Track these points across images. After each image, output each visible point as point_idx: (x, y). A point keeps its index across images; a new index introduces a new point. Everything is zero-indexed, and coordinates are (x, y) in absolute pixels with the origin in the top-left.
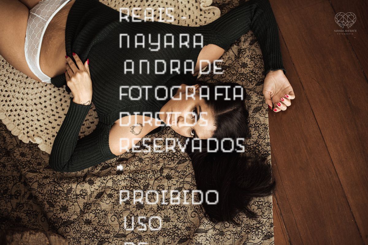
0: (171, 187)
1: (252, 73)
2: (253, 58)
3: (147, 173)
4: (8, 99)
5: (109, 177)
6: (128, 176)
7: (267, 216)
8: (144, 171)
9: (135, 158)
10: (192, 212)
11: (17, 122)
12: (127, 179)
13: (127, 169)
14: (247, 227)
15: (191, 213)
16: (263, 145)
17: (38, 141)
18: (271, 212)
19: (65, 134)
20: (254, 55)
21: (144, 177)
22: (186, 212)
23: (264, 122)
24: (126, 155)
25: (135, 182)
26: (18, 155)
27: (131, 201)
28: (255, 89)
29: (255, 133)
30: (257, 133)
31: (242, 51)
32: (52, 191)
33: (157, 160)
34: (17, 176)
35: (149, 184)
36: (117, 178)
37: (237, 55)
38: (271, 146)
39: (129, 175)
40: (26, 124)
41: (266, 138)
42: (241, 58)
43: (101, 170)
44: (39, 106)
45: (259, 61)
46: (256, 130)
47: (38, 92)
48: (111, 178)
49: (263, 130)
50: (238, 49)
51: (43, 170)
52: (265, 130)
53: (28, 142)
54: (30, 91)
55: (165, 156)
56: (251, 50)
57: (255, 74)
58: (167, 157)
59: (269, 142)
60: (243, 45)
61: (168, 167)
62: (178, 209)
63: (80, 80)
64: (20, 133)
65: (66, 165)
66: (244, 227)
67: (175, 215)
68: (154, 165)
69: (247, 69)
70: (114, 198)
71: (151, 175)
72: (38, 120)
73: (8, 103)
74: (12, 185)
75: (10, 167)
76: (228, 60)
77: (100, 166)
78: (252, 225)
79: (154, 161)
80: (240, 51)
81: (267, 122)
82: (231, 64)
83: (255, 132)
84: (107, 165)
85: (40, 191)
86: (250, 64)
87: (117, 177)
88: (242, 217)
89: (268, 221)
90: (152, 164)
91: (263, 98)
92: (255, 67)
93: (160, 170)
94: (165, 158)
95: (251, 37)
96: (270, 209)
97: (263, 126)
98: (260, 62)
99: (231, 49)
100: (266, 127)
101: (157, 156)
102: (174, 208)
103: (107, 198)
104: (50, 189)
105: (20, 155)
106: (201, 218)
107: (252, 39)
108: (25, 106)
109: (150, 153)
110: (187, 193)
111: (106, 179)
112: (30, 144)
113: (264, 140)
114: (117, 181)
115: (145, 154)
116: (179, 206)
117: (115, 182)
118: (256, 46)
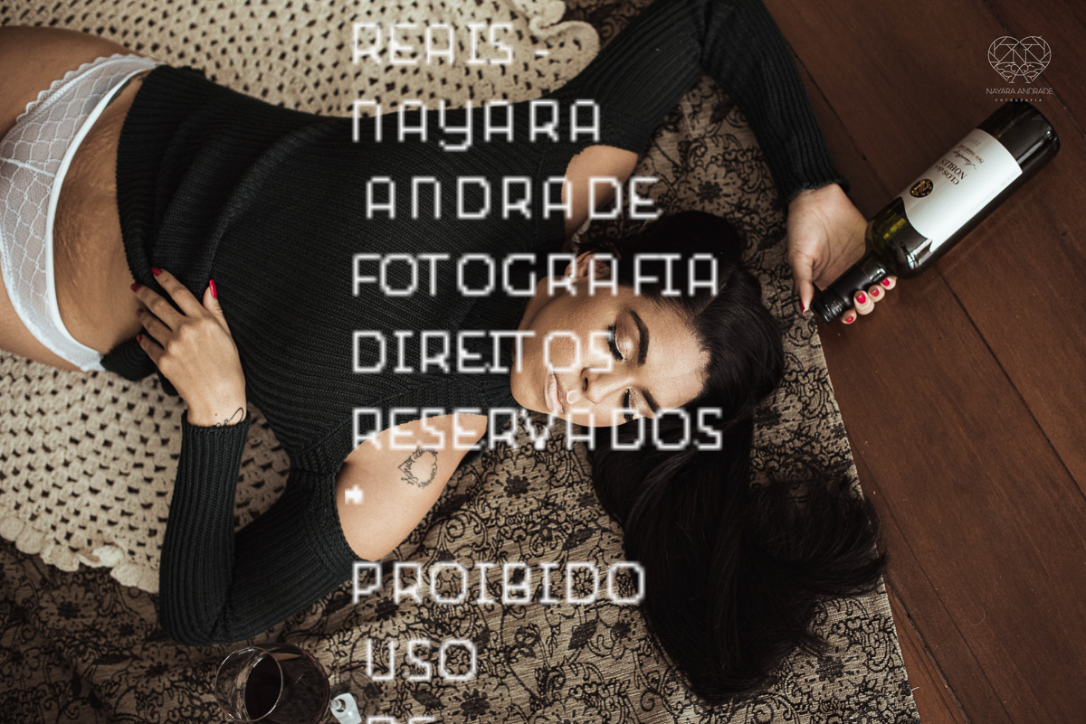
0: (559, 625)
1: (739, 212)
2: (733, 163)
5: (357, 632)
6: (415, 616)
7: (886, 662)
9: (427, 555)
10: (644, 694)
11: (28, 509)
12: (414, 626)
14: (829, 710)
15: (639, 699)
16: (823, 437)
17: (106, 557)
18: (895, 648)
19: (193, 529)
21: (469, 611)
22: (623, 697)
23: (811, 363)
25: (443, 631)
26: (52, 614)
27: (442, 694)
28: (758, 260)
29: (791, 402)
30: (795, 403)
31: (694, 145)
32: (186, 710)
33: (497, 549)
34: (64, 682)
35: (487, 631)
36: (384, 630)
37: (678, 162)
38: (848, 435)
39: (421, 613)
40: (60, 512)
41: (827, 414)
42: (693, 170)
43: (327, 612)
44: (86, 443)
45: (753, 169)
46: (792, 393)
47: (75, 401)
48: (364, 634)
49: (813, 390)
50: (679, 144)
51: (144, 649)
52: (821, 388)
53: (75, 568)
54: (48, 402)
55: (521, 531)
56: (720, 139)
57: (750, 212)
58: (527, 534)
59: (840, 424)
60: (694, 128)
61: (536, 565)
62: (597, 694)
63: (195, 348)
64: (44, 542)
65: (216, 623)
66: (821, 712)
67: (591, 715)
68: (489, 566)
69: (722, 201)
70: (386, 696)
72: (94, 491)
74: (56, 712)
75: (36, 657)
78: (844, 701)
79: (487, 552)
80: (686, 148)
81: (821, 359)
82: (666, 196)
83: (788, 399)
84: (342, 593)
85: (149, 718)
86: (727, 184)
87: (381, 627)
88: (806, 680)
89: (892, 678)
91: (791, 287)
92: (743, 190)
94: (520, 537)
95: (711, 96)
96: (889, 637)
97: (811, 375)
98: (756, 172)
99: (655, 148)
100: (821, 377)
101: (494, 536)
102: (584, 692)
103: (366, 698)
104: (178, 706)
105: (60, 614)
106: (676, 709)
107: (717, 102)
108: (41, 453)
109: (469, 532)
110: (616, 635)
111: (347, 641)
112: (83, 574)
113: (825, 421)
114: (384, 640)
115: (455, 538)
116: (598, 681)
117: (381, 644)
118: (733, 123)
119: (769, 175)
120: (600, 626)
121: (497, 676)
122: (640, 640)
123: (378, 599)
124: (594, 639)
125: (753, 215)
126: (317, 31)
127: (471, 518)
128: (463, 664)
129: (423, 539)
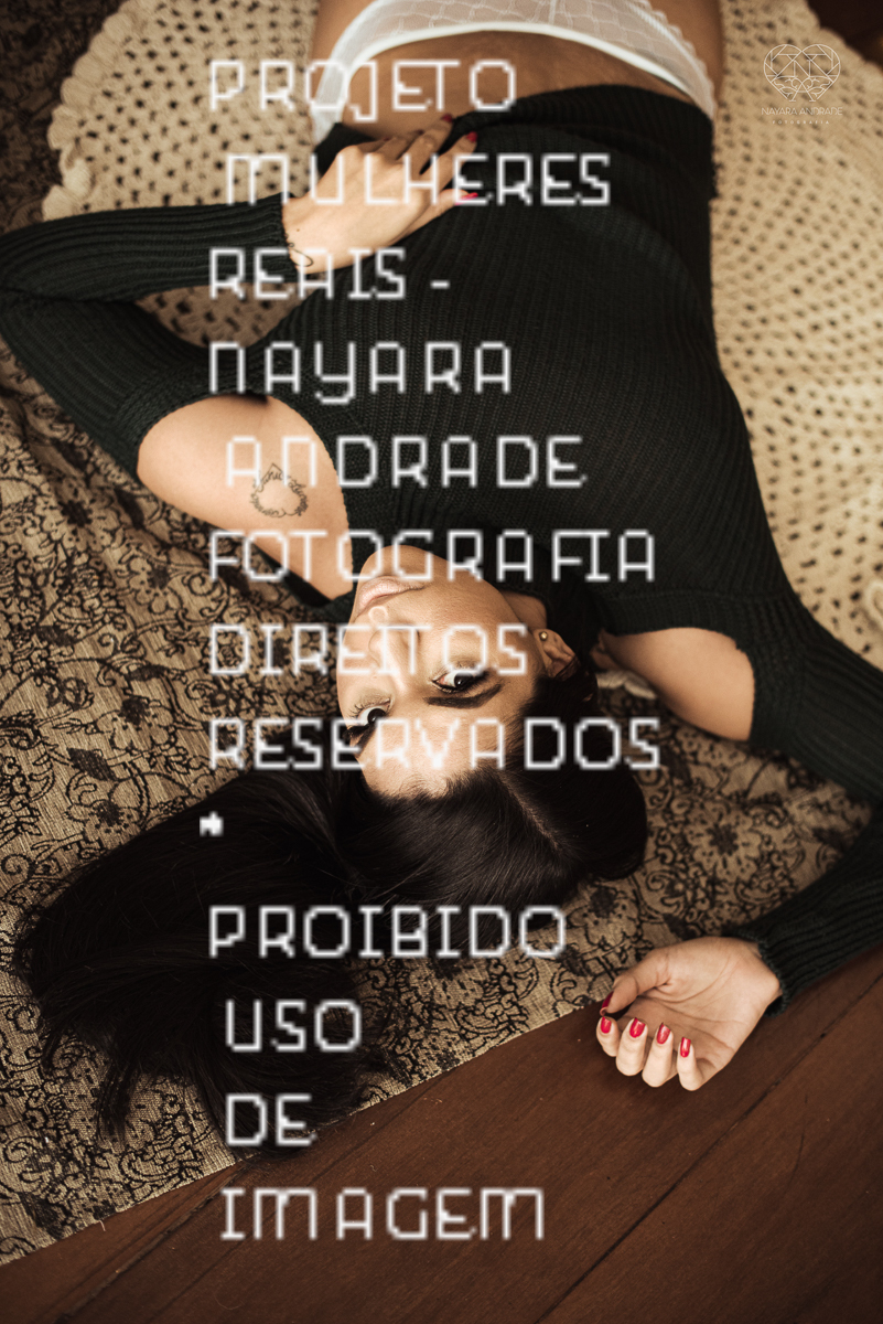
0: (98, 731)
1: (708, 882)
2: (768, 866)
3: (118, 619)
4: (193, 32)
5: (38, 480)
6: (74, 549)
7: (136, 1177)
8: (118, 606)
9: (158, 554)
10: (25, 857)
11: (117, 87)
12: (60, 549)
13: (102, 538)
14: (51, 1108)
15: (17, 851)
16: (435, 1040)
17: (75, 177)
18: (159, 1187)
20: (781, 864)
21: (95, 615)
22: (15, 830)
23: (532, 1008)
24: (158, 514)
25: (61, 586)
28: (651, 917)
29: (473, 990)
30: (472, 995)
31: (778, 810)
33: (186, 640)
35: (72, 641)
36: (48, 512)
37: (751, 795)
38: (445, 1074)
39: (80, 554)
40: (121, 121)
41: (468, 1040)
42: (747, 814)
43: (56, 443)
44: (215, 142)
45: (768, 891)
46: (485, 989)
48: (38, 489)
49: (496, 1017)
50: (774, 794)
52: (501, 1027)
53: (54, 144)
56: (795, 844)
57: (711, 897)
59: (458, 1061)
60: (801, 807)
61: (174, 692)
62: (13, 794)
64: (79, 108)
66: (46, 1099)
68: (160, 633)
69: (717, 857)
71: (115, 638)
72: (156, 157)
73: (179, 36)
76: (715, 769)
77: (71, 432)
78: (68, 1127)
79: (178, 629)
80: (771, 803)
81: (539, 1020)
82: (704, 787)
83: (475, 986)
84: (85, 457)
86: (739, 862)
87: (51, 508)
88: (88, 1070)
89: (115, 1190)
90: (163, 627)
91: (627, 964)
92: (738, 884)
93: (149, 666)
94: (208, 666)
95: (848, 822)
96: (174, 1176)
97: (515, 1010)
98: (765, 895)
99: (761, 764)
100: (516, 1024)
102: (13, 777)
106: (14, 898)
107: (842, 830)
108: (190, 94)
109: (201, 602)
110: (101, 807)
111: (24, 470)
112: (48, 156)
113: (458, 1038)
114: (34, 514)
115: (189, 585)
116: (31, 794)
117: (28, 511)
118: (822, 853)
119: (765, 912)
120: (108, 785)
121: (13, 663)
122: (99, 841)
123: (87, 501)
124: (89, 779)
125: (707, 902)
126: (793, 343)
127: (220, 602)
128: (21, 618)
129: (178, 546)
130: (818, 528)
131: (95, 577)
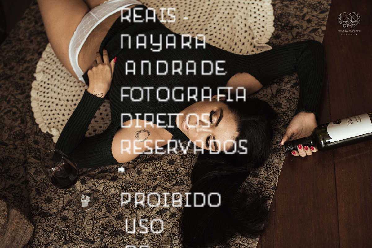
1: (283, 114)
2: (290, 100)
3: (140, 186)
4: (47, 91)
5: (102, 181)
6: (120, 184)
8: (138, 184)
9: (135, 169)
11: (45, 112)
12: (118, 187)
13: (123, 177)
15: (165, 237)
16: (267, 187)
17: (54, 132)
20: (292, 98)
22: (161, 235)
23: (278, 165)
24: (128, 164)
26: (31, 140)
27: (113, 209)
28: (280, 129)
29: (265, 173)
31: (281, 91)
32: (46, 180)
33: (155, 177)
34: (22, 160)
36: (110, 184)
37: (274, 94)
38: (275, 190)
39: (122, 184)
40: (52, 116)
41: (273, 181)
42: (277, 97)
43: (98, 173)
44: (70, 102)
45: (295, 104)
46: (266, 171)
47: (75, 91)
48: (104, 182)
49: (273, 172)
50: (278, 89)
51: (48, 161)
52: (276, 173)
53: (45, 132)
54: (68, 88)
55: (165, 175)
56: (290, 92)
57: (287, 115)
58: (165, 176)
59: (275, 186)
60: (284, 86)
61: (162, 186)
64: (43, 122)
67: (149, 235)
68: (150, 180)
69: (280, 109)
70: (98, 203)
71: (143, 190)
72: (63, 115)
73: (45, 94)
74: (15, 166)
75: (20, 150)
76: (263, 97)
77: (99, 168)
79: (152, 177)
80: (279, 91)
81: (281, 165)
84: (106, 170)
85: (35, 177)
86: (285, 105)
87: (109, 182)
90: (149, 179)
92: (288, 109)
93: (154, 187)
94: (163, 176)
95: (295, 80)
97: (275, 168)
99: (270, 87)
100: (278, 170)
101: (156, 173)
103: (93, 200)
104: (44, 178)
105: (33, 142)
106: (173, 245)
107: (296, 82)
108: (58, 100)
109: (150, 168)
110: (171, 216)
111: (98, 182)
112: (46, 135)
113: (271, 183)
114: (108, 187)
115: (145, 168)
116: (158, 227)
117: (106, 187)
118: (297, 89)
120: (168, 211)
121: (131, 212)
122: (177, 220)
123: (114, 175)
124: (164, 214)
125: (287, 117)
127: (153, 165)
129: (137, 165)
130: (236, 44)
131: (129, 184)
